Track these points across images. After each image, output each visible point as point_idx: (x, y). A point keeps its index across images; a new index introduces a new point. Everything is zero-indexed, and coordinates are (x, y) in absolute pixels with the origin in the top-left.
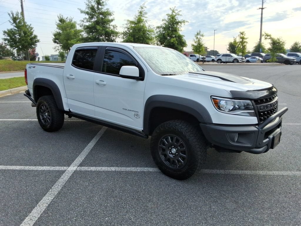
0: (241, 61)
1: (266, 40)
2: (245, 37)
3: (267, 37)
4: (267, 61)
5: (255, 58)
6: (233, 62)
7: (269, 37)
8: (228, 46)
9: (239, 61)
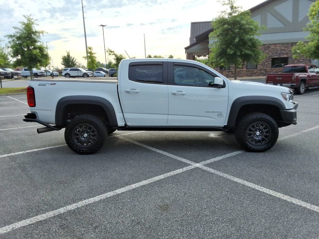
0: (91, 76)
1: (110, 55)
2: (93, 52)
3: (110, 53)
4: (114, 75)
5: (99, 73)
6: (83, 76)
7: (112, 53)
8: (62, 60)
9: (90, 76)
